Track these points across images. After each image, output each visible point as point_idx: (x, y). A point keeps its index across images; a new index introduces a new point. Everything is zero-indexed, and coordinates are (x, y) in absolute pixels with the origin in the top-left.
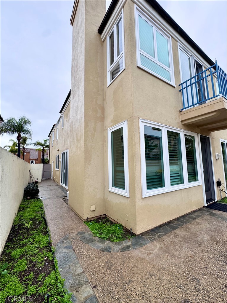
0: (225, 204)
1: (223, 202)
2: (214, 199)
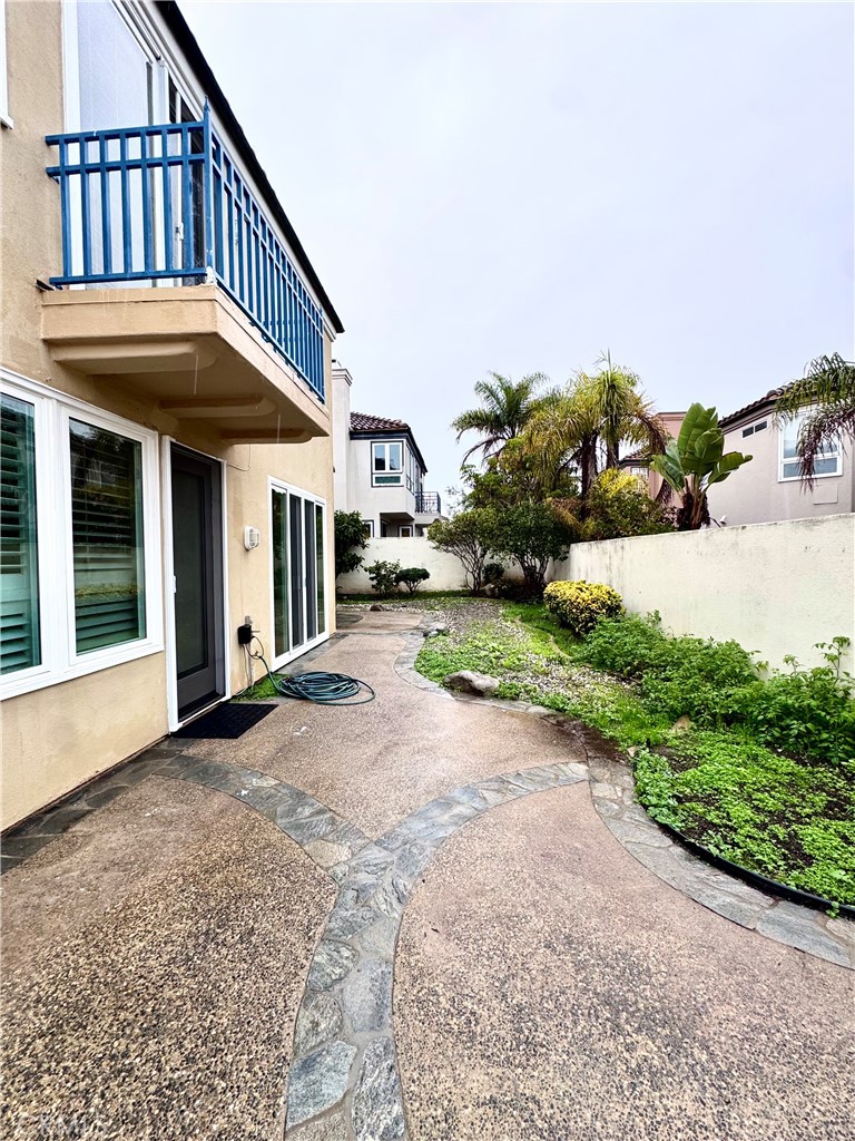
0: (253, 702)
2: (221, 693)
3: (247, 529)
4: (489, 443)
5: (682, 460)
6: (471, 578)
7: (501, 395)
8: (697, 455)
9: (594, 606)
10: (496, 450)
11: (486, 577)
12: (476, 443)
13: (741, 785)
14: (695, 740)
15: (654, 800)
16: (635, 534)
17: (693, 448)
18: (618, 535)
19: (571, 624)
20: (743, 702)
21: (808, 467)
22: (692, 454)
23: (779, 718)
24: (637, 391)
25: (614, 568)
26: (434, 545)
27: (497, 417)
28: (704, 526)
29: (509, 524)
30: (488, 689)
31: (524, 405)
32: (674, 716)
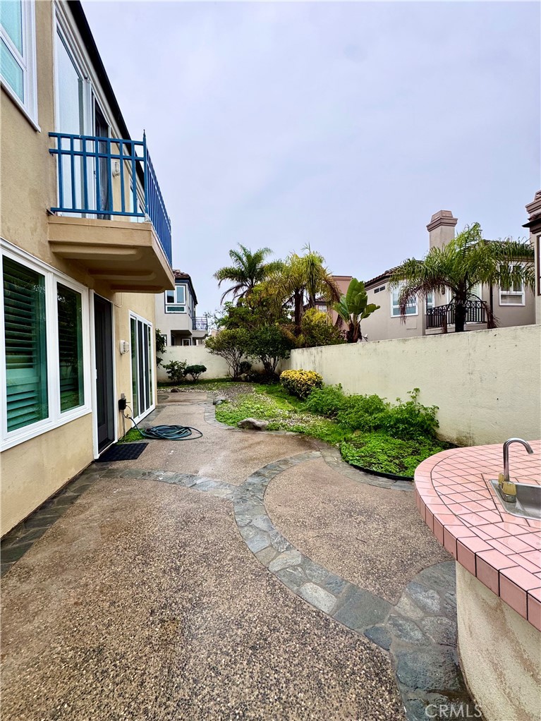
0: (131, 443)
1: (127, 441)
2: (111, 438)
3: (122, 341)
4: (237, 288)
5: (348, 306)
6: (232, 371)
7: (245, 259)
8: (356, 304)
9: (309, 382)
10: (242, 292)
11: (241, 370)
12: (230, 288)
13: (383, 450)
14: (363, 437)
15: (351, 458)
16: (327, 344)
17: (354, 301)
18: (319, 345)
19: (297, 392)
20: (381, 419)
21: (403, 310)
22: (353, 303)
23: (395, 424)
24: (324, 265)
25: (317, 363)
26: (209, 351)
27: (242, 272)
28: (359, 340)
29: (256, 338)
30: (263, 426)
31: (259, 266)
32: (354, 429)
